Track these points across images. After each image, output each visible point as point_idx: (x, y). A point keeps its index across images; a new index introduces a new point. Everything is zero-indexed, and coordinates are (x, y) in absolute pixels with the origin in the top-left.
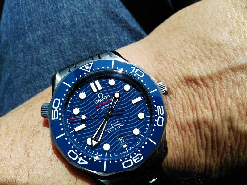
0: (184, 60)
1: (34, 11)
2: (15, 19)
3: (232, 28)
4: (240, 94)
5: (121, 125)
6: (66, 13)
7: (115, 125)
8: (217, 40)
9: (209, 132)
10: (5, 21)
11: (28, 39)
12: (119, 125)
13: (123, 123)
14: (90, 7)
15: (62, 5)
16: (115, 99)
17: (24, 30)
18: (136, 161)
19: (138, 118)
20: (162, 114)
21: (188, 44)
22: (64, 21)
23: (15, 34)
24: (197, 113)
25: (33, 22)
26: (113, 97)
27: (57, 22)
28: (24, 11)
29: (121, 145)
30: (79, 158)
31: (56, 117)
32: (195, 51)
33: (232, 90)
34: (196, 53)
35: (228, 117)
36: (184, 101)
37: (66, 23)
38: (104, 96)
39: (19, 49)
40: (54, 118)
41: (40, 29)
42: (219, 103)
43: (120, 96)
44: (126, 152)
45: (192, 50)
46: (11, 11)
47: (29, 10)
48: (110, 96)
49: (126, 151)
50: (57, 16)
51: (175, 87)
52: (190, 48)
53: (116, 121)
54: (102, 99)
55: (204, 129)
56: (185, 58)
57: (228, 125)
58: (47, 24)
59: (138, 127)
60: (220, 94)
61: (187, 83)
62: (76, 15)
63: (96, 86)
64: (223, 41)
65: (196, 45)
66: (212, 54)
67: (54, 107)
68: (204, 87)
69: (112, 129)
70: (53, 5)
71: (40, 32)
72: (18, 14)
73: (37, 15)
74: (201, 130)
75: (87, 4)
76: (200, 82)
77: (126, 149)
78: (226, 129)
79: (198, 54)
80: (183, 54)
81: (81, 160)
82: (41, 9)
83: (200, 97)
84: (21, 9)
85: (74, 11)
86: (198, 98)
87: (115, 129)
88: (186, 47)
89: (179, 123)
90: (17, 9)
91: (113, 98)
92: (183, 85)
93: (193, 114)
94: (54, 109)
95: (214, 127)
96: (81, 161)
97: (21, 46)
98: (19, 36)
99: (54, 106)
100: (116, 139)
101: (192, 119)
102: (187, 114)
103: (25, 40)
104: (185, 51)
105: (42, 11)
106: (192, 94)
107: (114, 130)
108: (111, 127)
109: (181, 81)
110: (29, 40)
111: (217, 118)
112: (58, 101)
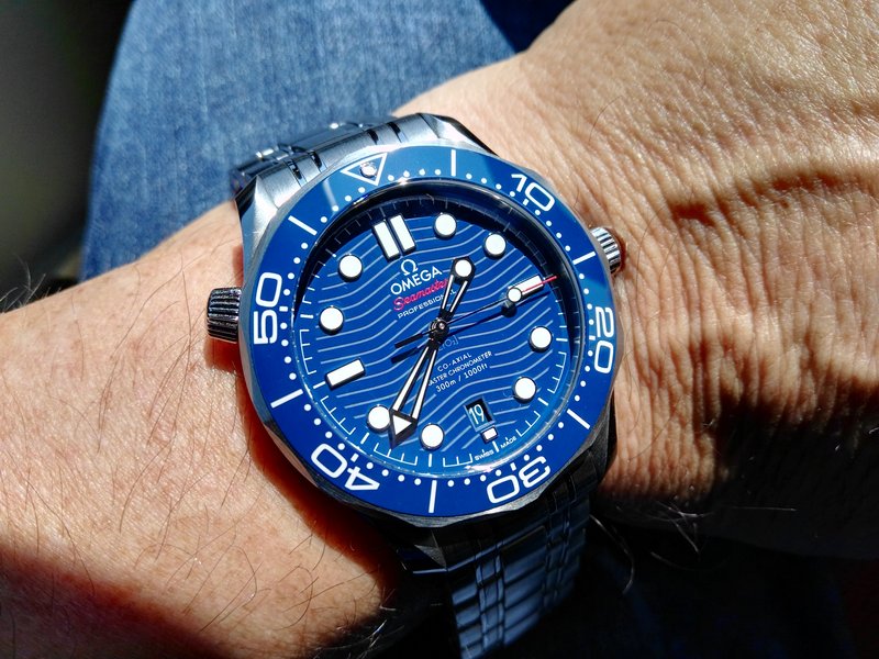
0: (666, 138)
1: (235, 55)
2: (166, 78)
3: (828, 25)
4: (846, 259)
5: (475, 366)
6: (344, 72)
7: (456, 366)
8: (774, 68)
9: (737, 380)
10: (133, 80)
11: (207, 147)
12: (470, 368)
13: (484, 361)
14: (424, 62)
15: (331, 47)
16: (459, 281)
17: (197, 117)
18: (530, 480)
19: (531, 346)
20: (610, 335)
21: (677, 82)
22: (334, 99)
23: (164, 126)
24: (702, 317)
25: (230, 92)
26: (451, 273)
27: (312, 100)
28: (201, 54)
29: (477, 430)
30: (350, 470)
31: (269, 334)
32: (701, 107)
33: (819, 244)
34: (704, 113)
35: (805, 331)
36: (666, 278)
37: (340, 106)
38: (420, 269)
39: (174, 175)
40: (264, 340)
41: (252, 116)
42: (776, 287)
43: (474, 270)
44: (492, 452)
45: (692, 102)
46: (157, 50)
47: (219, 51)
48: (438, 272)
49: (494, 450)
50: (313, 82)
51: (641, 232)
52: (686, 93)
53: (461, 354)
54: (415, 280)
55: (720, 371)
56: (669, 131)
57: (801, 359)
58: (278, 102)
59: (529, 375)
60: (781, 257)
61: (675, 219)
62: (377, 84)
63: (394, 235)
64: (795, 73)
65: (705, 83)
66: (758, 119)
67: (259, 301)
68: (729, 233)
69: (449, 379)
70: (299, 43)
71: (250, 127)
72: (179, 63)
73: (247, 72)
74: (710, 371)
75: (413, 51)
76: (718, 217)
77: (494, 443)
78: (795, 370)
79: (709, 115)
80: (662, 115)
81: (357, 478)
82: (260, 54)
83: (714, 265)
84: (192, 47)
85: (370, 70)
86: (708, 270)
87: (457, 381)
88: (672, 90)
89: (643, 352)
90: (178, 44)
91: (452, 277)
92: (664, 224)
93: (691, 320)
94: (261, 310)
95: (755, 366)
96: (358, 481)
97: (183, 166)
98: (176, 133)
99: (262, 298)
100: (460, 412)
101: (686, 338)
102: (672, 320)
103: (199, 149)
104: (668, 107)
105: (263, 57)
106: (691, 258)
107: (453, 382)
108: (446, 371)
109: (658, 213)
110: (214, 150)
111: (767, 333)
112: (275, 281)
